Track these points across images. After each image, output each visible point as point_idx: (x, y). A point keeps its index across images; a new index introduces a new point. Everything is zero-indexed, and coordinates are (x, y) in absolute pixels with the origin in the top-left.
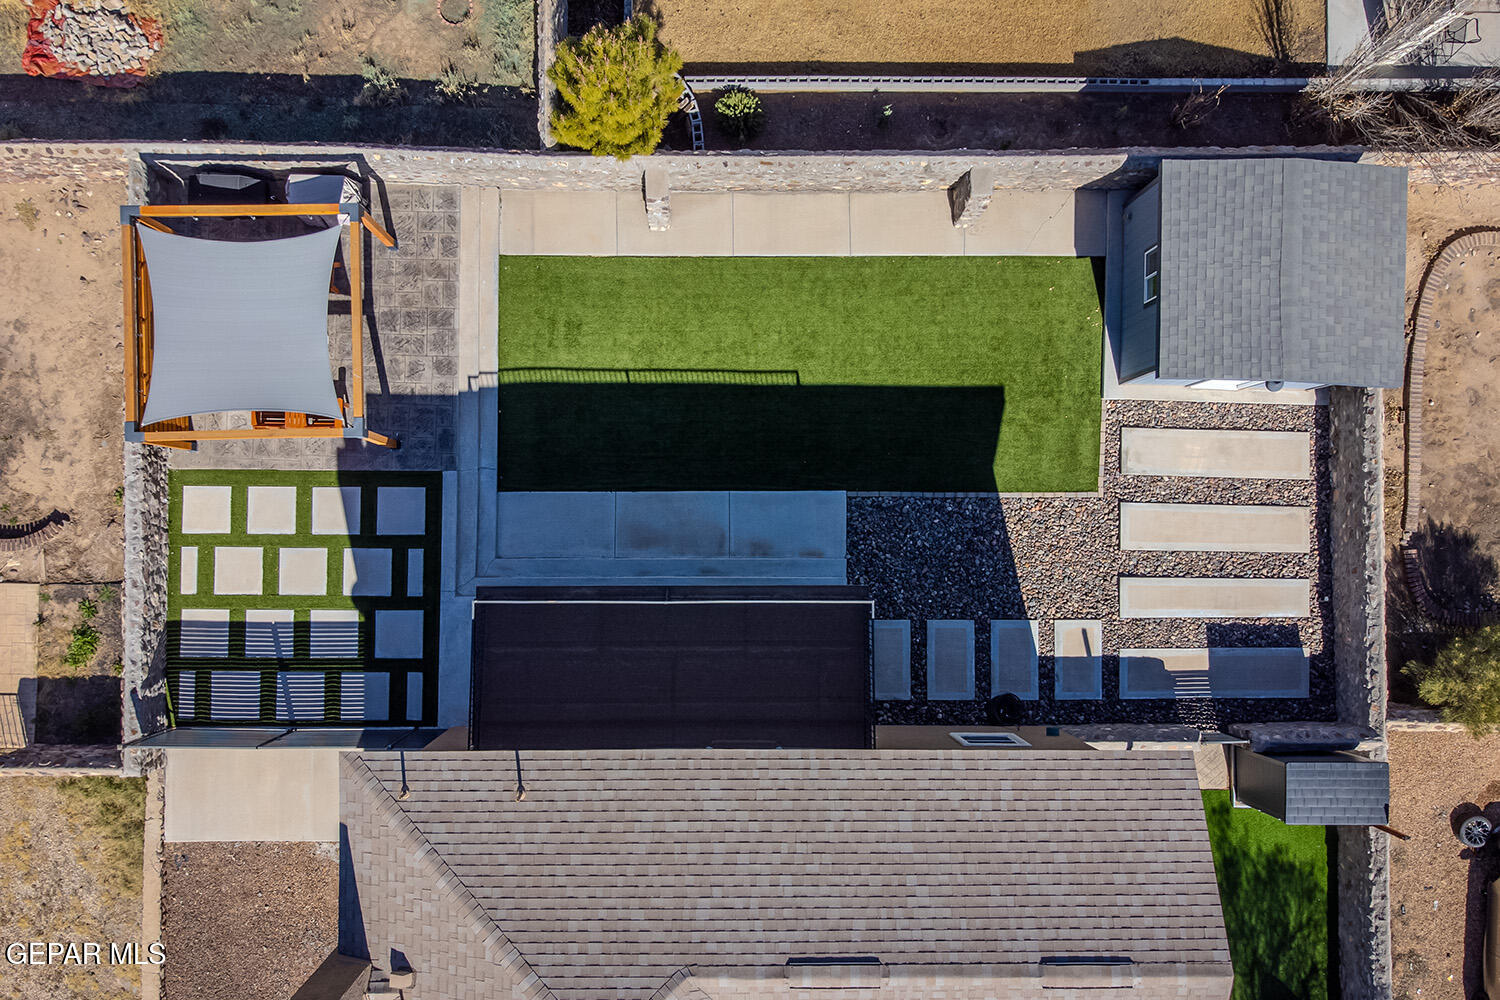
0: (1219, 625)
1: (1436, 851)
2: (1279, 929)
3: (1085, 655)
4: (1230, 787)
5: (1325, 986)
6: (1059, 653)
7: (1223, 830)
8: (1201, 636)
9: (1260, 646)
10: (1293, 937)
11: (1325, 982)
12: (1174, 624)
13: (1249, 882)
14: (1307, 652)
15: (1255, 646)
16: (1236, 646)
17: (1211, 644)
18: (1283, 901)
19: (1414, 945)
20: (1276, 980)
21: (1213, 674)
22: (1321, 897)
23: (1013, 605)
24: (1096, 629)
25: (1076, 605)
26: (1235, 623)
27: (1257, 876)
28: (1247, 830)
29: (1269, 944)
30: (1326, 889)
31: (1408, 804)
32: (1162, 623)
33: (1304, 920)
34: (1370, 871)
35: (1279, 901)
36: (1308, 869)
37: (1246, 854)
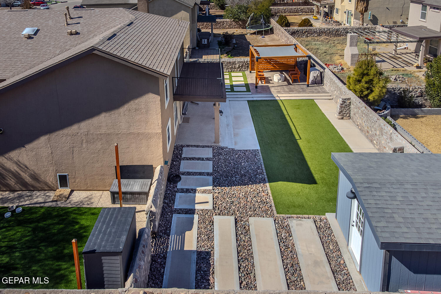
0: (210, 258)
3: (196, 202)
6: (197, 194)
8: (204, 248)
12: (210, 238)
15: (196, 274)
16: (197, 265)
17: (199, 253)
21: (182, 252)
23: (219, 184)
24: (208, 207)
32: (212, 232)
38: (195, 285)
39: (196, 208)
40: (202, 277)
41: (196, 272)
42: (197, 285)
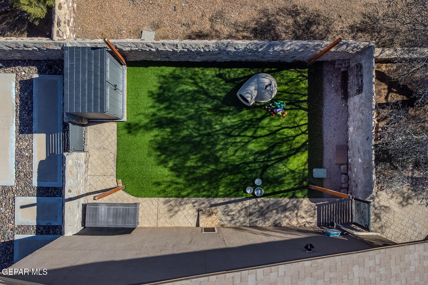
0: (20, 127)
1: (154, 4)
2: (197, 95)
3: (36, 207)
4: (116, 122)
5: (229, 70)
6: (34, 222)
7: (141, 127)
8: (27, 138)
9: (32, 103)
10: (201, 87)
11: (227, 70)
12: (19, 153)
13: (170, 113)
14: (36, 76)
15: (32, 107)
16: (32, 117)
17: (31, 132)
18: (181, 93)
19: (206, 19)
20: (226, 98)
21: (48, 131)
22: (178, 71)
23: (7, 248)
24: (20, 201)
25: (8, 210)
26: (19, 117)
27: (167, 108)
28: (140, 114)
29: (206, 102)
30: (174, 68)
31: (126, 20)
32: (18, 161)
33: (192, 81)
34: (150, 50)
35: (181, 95)
36: (162, 80)
37: (154, 115)
38: (33, 95)
39: (36, 197)
40: (27, 103)
41: (33, 109)
42: (31, 95)
